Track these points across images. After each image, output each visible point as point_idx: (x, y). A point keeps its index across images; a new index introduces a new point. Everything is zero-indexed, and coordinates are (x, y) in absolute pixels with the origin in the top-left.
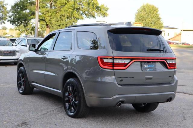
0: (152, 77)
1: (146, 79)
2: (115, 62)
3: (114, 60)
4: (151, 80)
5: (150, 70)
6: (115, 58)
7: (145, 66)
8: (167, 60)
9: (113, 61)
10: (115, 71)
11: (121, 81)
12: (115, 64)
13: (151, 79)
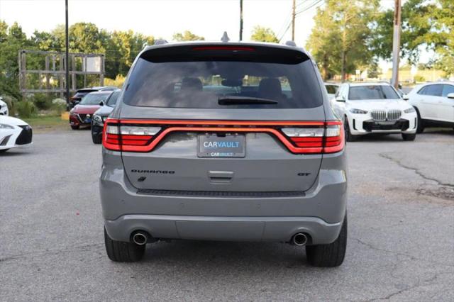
0: (231, 173)
1: (212, 178)
2: (123, 133)
3: (122, 127)
4: (228, 182)
5: (223, 155)
6: (122, 122)
7: (207, 144)
8: (283, 130)
9: (119, 131)
10: (124, 154)
11: (142, 179)
12: (123, 138)
13: (230, 178)
